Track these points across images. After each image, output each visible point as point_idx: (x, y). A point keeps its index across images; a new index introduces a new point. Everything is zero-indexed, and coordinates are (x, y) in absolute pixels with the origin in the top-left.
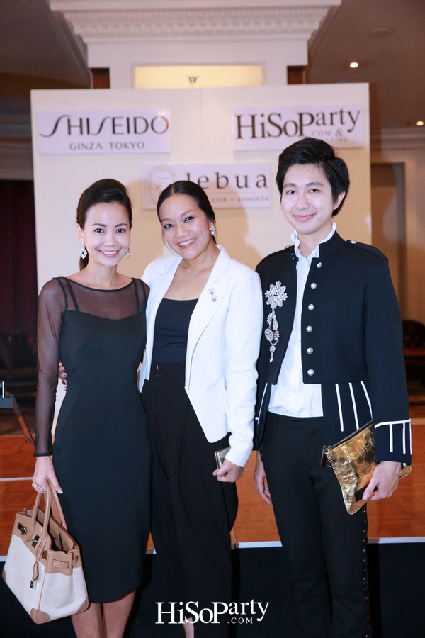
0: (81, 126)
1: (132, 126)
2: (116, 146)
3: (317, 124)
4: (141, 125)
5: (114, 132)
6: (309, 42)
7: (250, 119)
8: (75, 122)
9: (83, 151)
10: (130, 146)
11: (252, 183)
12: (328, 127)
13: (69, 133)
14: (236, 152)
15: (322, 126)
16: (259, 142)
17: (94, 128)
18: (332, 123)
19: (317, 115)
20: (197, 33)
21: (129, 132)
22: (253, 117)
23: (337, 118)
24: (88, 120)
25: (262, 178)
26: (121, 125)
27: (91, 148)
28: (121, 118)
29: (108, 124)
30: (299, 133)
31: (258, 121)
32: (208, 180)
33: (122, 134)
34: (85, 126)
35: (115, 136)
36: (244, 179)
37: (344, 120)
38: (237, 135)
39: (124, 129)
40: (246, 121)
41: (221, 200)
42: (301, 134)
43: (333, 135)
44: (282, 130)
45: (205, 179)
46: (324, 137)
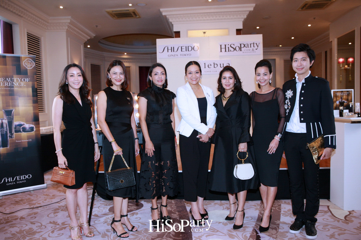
0: (171, 49)
1: (187, 49)
2: (182, 55)
3: (246, 47)
4: (190, 48)
5: (182, 51)
6: (243, 22)
7: (224, 46)
8: (170, 48)
9: (172, 57)
10: (186, 55)
11: (225, 66)
12: (249, 48)
13: (168, 52)
14: (220, 56)
15: (248, 48)
16: (227, 53)
17: (175, 50)
18: (251, 47)
19: (246, 44)
20: (208, 20)
21: (186, 51)
22: (225, 45)
23: (252, 45)
24: (174, 47)
26: (184, 49)
27: (174, 56)
28: (184, 46)
29: (180, 49)
30: (240, 50)
31: (227, 46)
32: (211, 65)
33: (184, 51)
34: (173, 49)
36: (222, 65)
37: (254, 46)
38: (220, 51)
39: (185, 50)
40: (223, 47)
41: (215, 72)
42: (241, 50)
43: (251, 51)
44: (235, 49)
45: (210, 65)
46: (248, 51)
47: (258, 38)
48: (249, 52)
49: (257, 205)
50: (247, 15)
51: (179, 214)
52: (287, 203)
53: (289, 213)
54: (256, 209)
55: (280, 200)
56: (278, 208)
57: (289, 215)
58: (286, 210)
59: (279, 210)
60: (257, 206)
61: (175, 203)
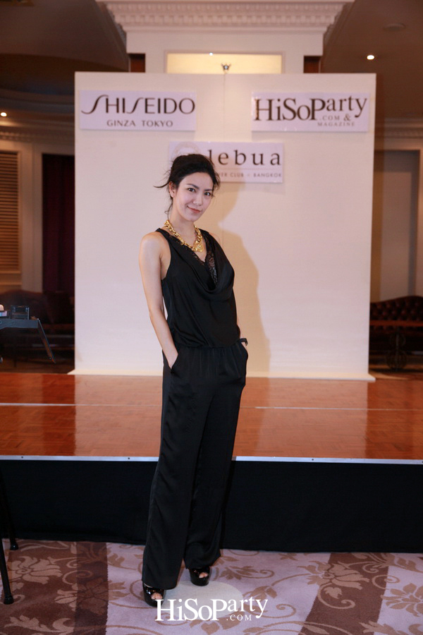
0: (118, 105)
1: (162, 106)
2: (147, 124)
3: (328, 109)
4: (170, 106)
5: (146, 111)
6: (325, 36)
7: (268, 102)
8: (112, 101)
9: (119, 127)
10: (160, 124)
11: (267, 160)
12: (337, 113)
13: (107, 111)
14: (253, 132)
15: (332, 111)
16: (275, 125)
17: (129, 107)
18: (341, 109)
19: (328, 101)
20: (225, 25)
21: (159, 111)
22: (270, 101)
23: (345, 104)
24: (124, 100)
25: (276, 156)
26: (152, 105)
27: (125, 125)
28: (153, 99)
29: (141, 104)
30: (311, 117)
31: (275, 104)
32: (227, 157)
33: (153, 113)
34: (121, 105)
35: (147, 115)
36: (260, 157)
37: (352, 107)
38: (255, 117)
39: (156, 109)
40: (264, 105)
41: (239, 175)
42: (313, 118)
43: (342, 119)
44: (296, 114)
45: (225, 156)
46: (334, 121)
47: (363, 86)
48: (336, 124)
49: (317, 566)
50: (335, 14)
51: (79, 592)
52: (407, 563)
53: (407, 597)
54: (314, 580)
55: (387, 554)
56: (376, 581)
57: (405, 605)
58: (400, 587)
59: (380, 587)
60: (316, 569)
61: (78, 555)
